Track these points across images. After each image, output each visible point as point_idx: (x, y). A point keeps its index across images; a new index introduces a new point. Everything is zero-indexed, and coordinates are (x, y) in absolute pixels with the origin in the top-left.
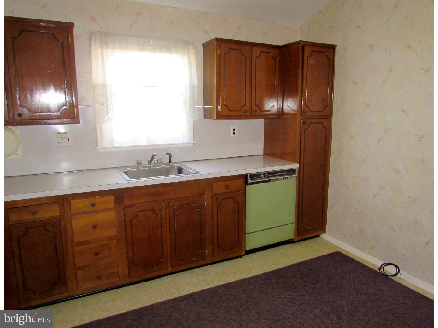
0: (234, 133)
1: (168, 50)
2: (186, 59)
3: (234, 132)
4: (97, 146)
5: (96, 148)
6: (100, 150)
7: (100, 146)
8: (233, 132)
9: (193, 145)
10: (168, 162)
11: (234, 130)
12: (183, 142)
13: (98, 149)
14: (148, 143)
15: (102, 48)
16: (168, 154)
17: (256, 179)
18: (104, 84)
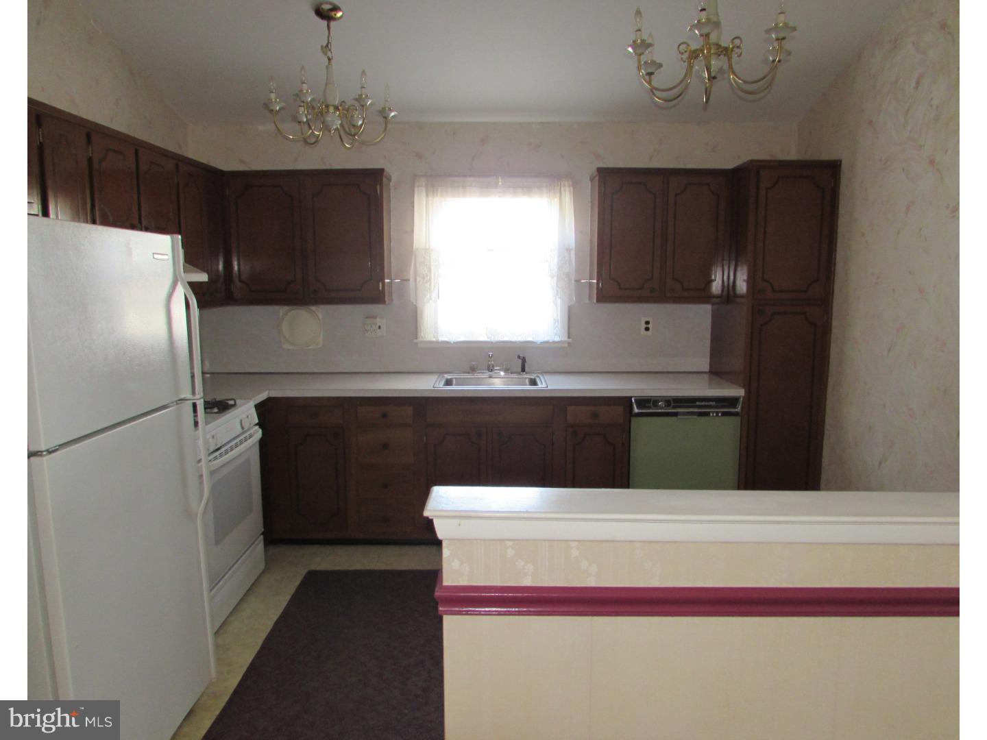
0: (647, 329)
1: (527, 189)
2: (556, 202)
3: (647, 326)
4: (417, 338)
5: (415, 341)
6: (419, 346)
7: (420, 339)
8: (644, 326)
9: (566, 345)
10: (520, 370)
11: (647, 323)
12: (546, 339)
13: (417, 343)
14: (488, 338)
15: (427, 196)
16: (519, 357)
17: (650, 408)
18: (428, 247)
